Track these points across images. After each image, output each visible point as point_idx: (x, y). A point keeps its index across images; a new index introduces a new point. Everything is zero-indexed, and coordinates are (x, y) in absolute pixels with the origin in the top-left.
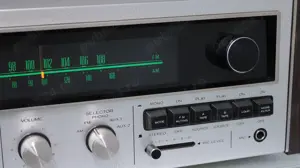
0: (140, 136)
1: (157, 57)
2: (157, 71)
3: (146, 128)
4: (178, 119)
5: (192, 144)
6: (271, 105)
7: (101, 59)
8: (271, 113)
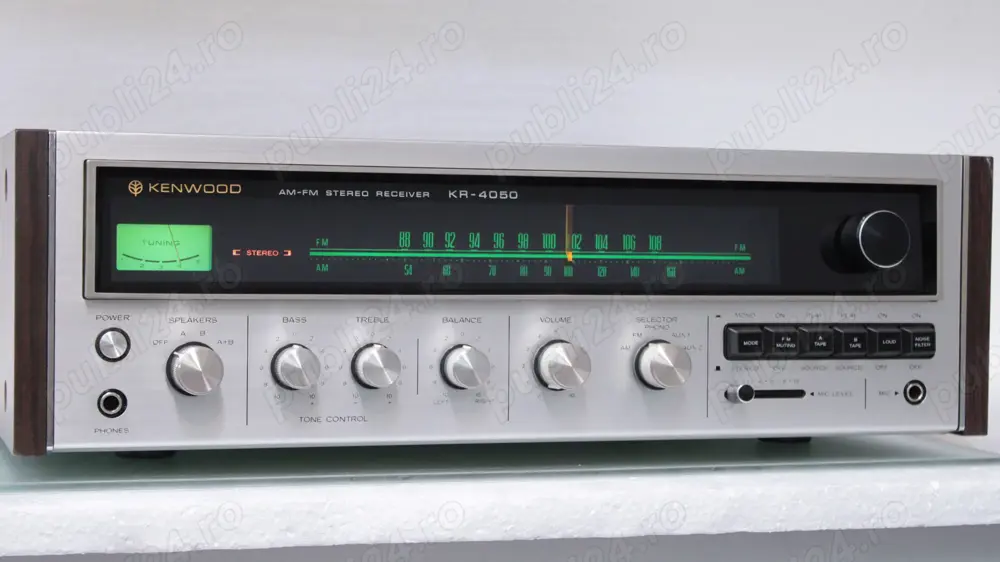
0: (718, 368)
1: (743, 248)
2: (742, 271)
3: (728, 355)
4: (780, 341)
5: (799, 394)
6: (932, 336)
7: (655, 242)
8: (932, 348)
